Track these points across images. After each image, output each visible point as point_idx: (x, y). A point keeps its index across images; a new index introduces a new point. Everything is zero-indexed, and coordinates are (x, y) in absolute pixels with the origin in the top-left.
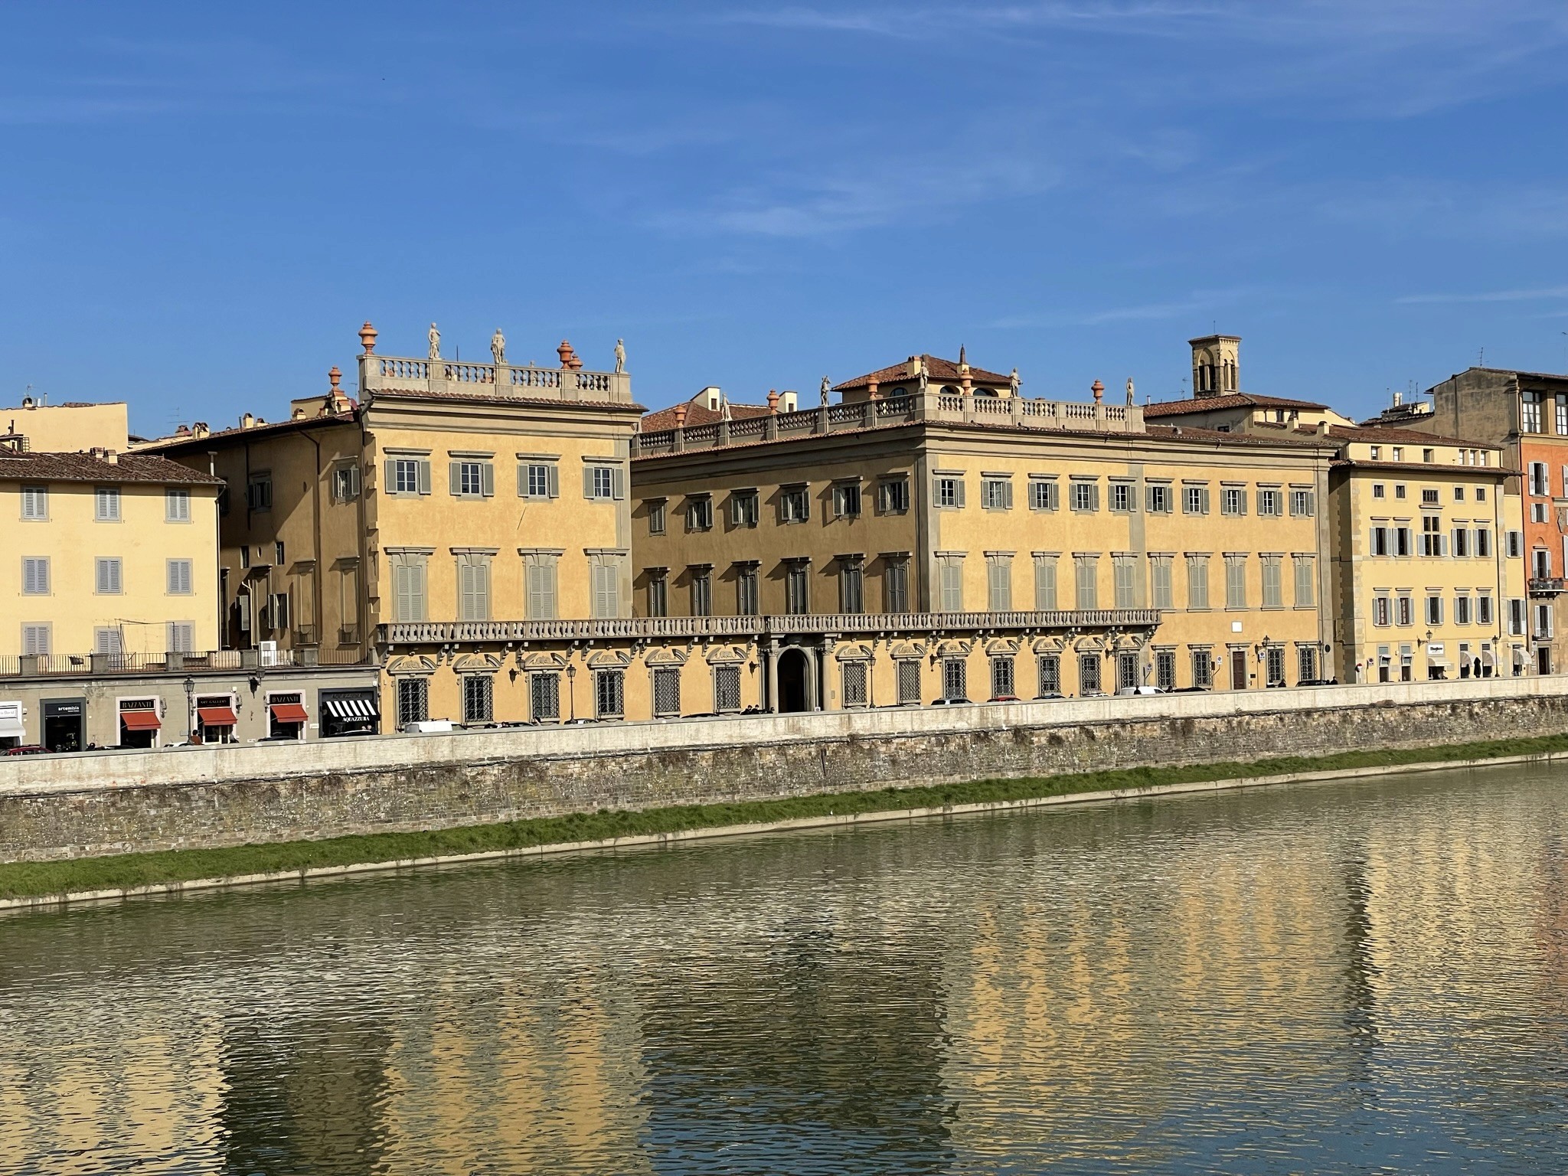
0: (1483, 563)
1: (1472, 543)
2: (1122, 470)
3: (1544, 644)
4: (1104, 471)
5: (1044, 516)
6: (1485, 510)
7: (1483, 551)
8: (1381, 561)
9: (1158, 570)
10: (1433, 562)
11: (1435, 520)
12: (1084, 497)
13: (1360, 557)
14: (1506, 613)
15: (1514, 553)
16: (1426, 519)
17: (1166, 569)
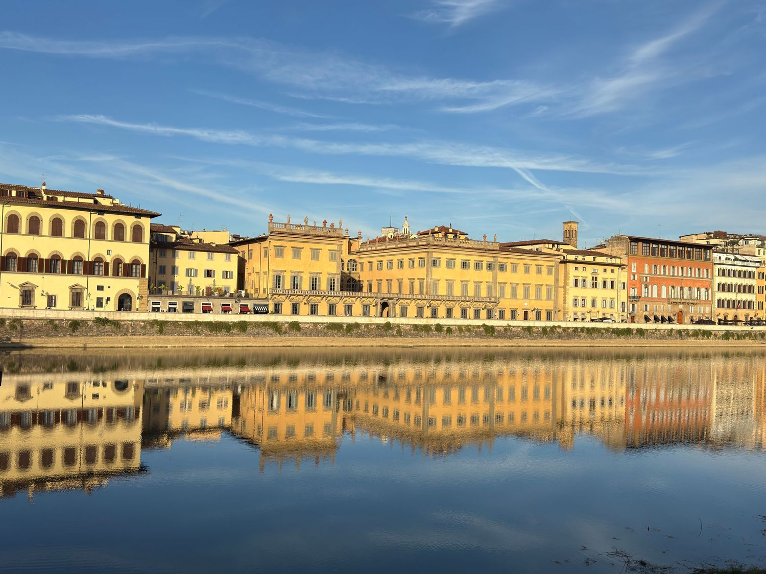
0: (612, 291)
1: (609, 285)
2: (491, 259)
3: (633, 315)
4: (485, 260)
5: (465, 271)
6: (614, 276)
7: (612, 287)
8: (576, 289)
9: (501, 287)
10: (594, 290)
11: (596, 278)
12: (478, 266)
13: (569, 287)
14: (620, 305)
15: (624, 288)
16: (593, 277)
17: (503, 287)
